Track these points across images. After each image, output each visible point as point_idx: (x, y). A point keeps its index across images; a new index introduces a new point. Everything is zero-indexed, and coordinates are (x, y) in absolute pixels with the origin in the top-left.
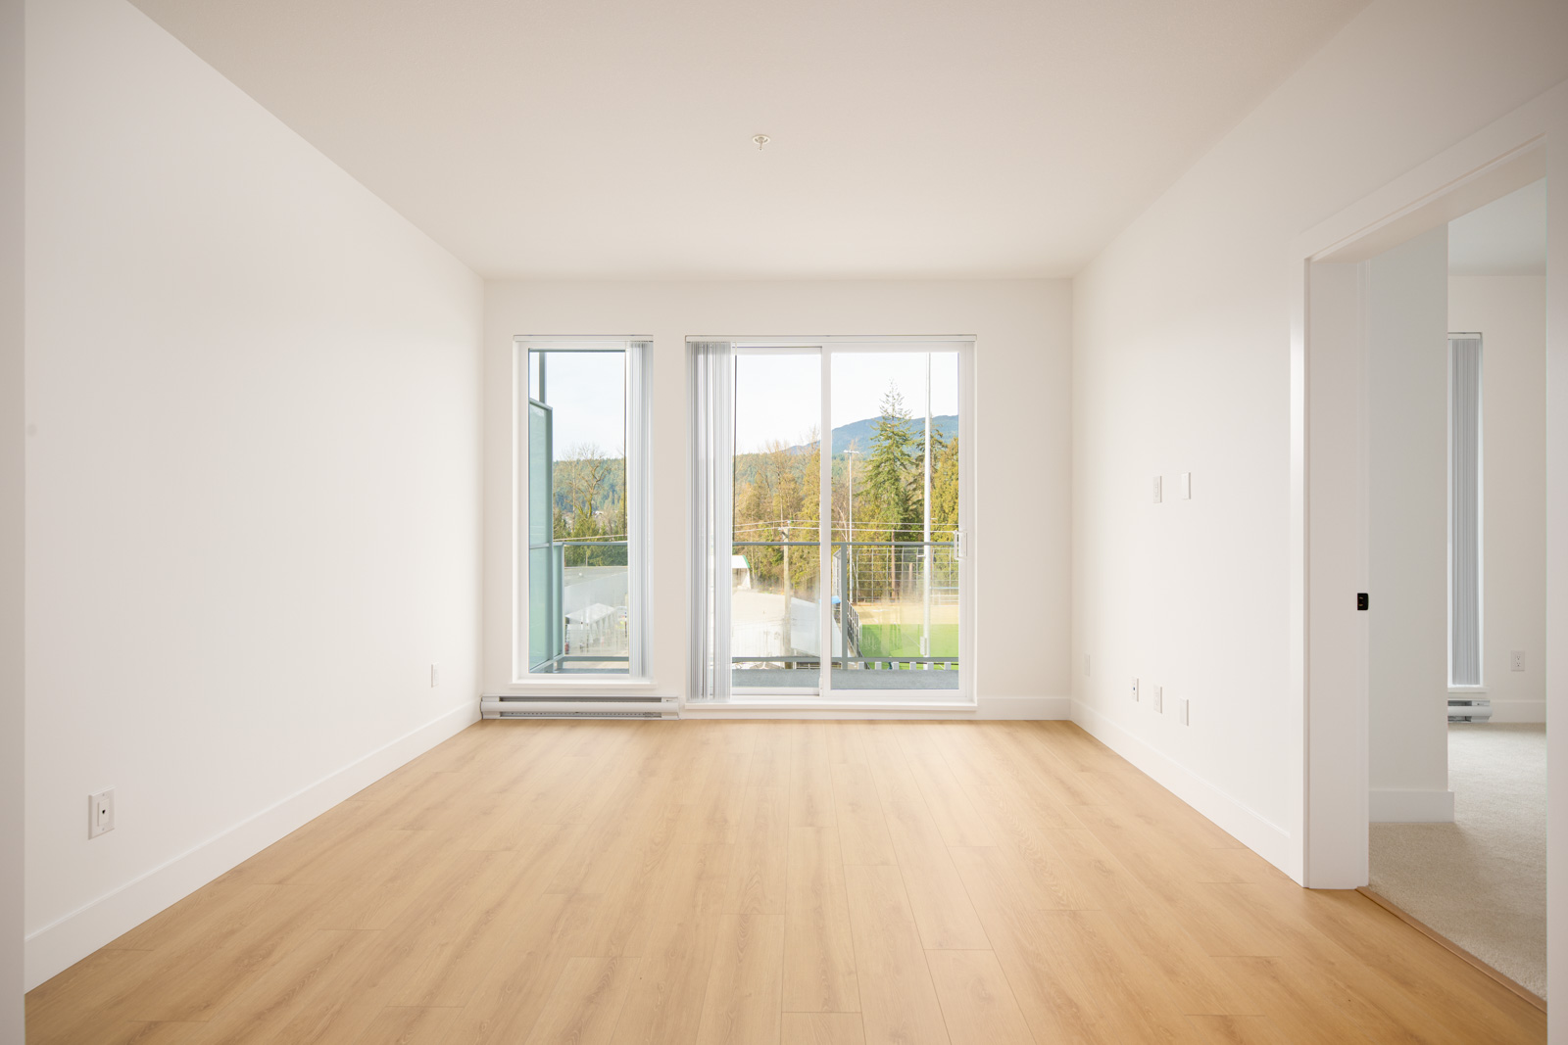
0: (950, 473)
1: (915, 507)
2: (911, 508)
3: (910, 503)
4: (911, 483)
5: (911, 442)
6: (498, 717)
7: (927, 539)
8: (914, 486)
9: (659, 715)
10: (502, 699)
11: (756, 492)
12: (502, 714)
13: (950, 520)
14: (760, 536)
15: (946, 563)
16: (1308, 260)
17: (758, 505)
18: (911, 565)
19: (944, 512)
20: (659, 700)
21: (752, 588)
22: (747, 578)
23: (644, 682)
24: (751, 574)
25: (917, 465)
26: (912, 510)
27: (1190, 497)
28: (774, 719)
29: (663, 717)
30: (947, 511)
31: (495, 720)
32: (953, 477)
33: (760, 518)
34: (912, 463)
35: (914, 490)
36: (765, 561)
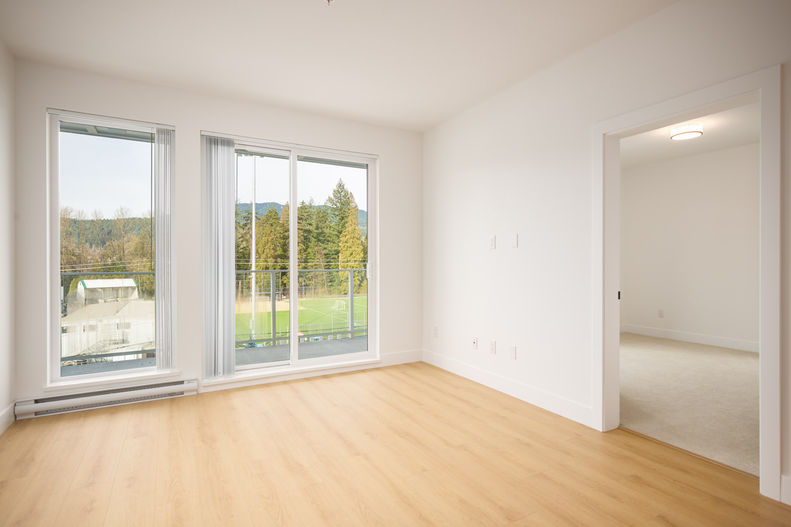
0: (262, 233)
1: (242, 250)
2: (240, 251)
3: (239, 248)
4: (240, 238)
5: (240, 216)
6: (33, 416)
7: (253, 268)
8: (241, 239)
9: (182, 393)
10: (37, 401)
11: (141, 241)
12: (36, 413)
13: (262, 258)
14: (144, 267)
15: (260, 280)
16: (604, 135)
17: (143, 248)
18: (240, 282)
19: (259, 253)
20: (182, 382)
21: (140, 298)
22: (136, 292)
23: (167, 372)
24: (138, 290)
25: (243, 229)
26: (240, 252)
27: (518, 246)
28: (266, 385)
29: (185, 394)
30: (260, 253)
31: (29, 420)
32: (264, 235)
33: (144, 256)
34: (241, 227)
35: (242, 241)
36: (148, 282)
